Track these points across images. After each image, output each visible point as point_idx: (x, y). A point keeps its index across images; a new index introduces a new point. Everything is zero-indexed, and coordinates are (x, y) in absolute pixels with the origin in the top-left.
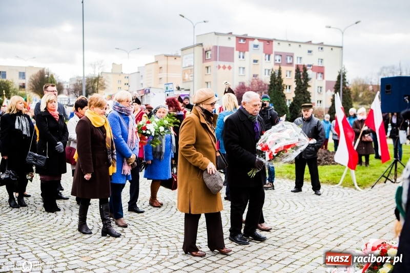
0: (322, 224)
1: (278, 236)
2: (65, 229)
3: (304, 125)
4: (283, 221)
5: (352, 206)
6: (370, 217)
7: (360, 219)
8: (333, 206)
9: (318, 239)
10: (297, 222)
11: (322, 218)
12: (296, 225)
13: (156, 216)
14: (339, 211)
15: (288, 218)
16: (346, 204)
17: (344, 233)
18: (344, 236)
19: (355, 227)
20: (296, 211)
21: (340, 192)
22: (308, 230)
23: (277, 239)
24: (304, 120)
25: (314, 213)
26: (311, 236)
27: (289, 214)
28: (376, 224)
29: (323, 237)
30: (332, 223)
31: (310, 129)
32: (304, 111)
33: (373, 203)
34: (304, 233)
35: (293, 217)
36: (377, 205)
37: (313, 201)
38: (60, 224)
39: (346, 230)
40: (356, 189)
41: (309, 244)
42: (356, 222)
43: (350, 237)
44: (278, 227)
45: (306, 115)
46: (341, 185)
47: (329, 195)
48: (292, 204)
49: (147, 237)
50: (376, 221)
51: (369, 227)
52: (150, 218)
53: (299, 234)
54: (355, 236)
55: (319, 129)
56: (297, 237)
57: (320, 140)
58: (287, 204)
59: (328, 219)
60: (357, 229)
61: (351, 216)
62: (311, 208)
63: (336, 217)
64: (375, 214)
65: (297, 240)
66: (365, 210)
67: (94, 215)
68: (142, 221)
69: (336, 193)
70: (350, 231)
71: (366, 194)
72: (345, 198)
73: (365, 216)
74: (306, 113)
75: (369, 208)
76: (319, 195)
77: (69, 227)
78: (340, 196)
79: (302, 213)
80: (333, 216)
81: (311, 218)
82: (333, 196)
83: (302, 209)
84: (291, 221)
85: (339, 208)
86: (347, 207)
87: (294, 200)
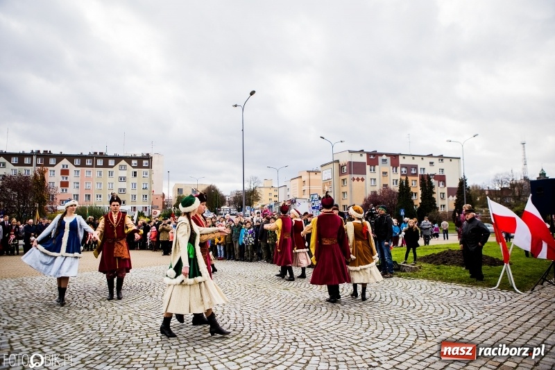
0: (502, 334)
2: (239, 336)
4: (457, 330)
5: (523, 312)
7: (541, 328)
8: (502, 312)
10: (472, 331)
11: (497, 328)
13: (324, 323)
14: (512, 318)
15: (461, 327)
16: (514, 311)
20: (466, 318)
21: (501, 296)
25: (486, 320)
27: (460, 321)
30: (511, 333)
33: (543, 309)
35: (466, 325)
37: (479, 306)
38: (234, 330)
40: (515, 291)
42: (539, 332)
46: (498, 288)
49: (321, 348)
52: (319, 325)
58: (452, 310)
62: (479, 314)
63: (513, 326)
66: (539, 317)
67: (264, 320)
68: (312, 328)
69: (497, 297)
71: (529, 297)
72: (510, 302)
77: (242, 333)
78: (503, 300)
79: (473, 321)
80: (509, 325)
81: (486, 327)
82: (496, 300)
83: (471, 315)
84: (465, 330)
85: (509, 314)
86: (518, 314)
87: (458, 304)
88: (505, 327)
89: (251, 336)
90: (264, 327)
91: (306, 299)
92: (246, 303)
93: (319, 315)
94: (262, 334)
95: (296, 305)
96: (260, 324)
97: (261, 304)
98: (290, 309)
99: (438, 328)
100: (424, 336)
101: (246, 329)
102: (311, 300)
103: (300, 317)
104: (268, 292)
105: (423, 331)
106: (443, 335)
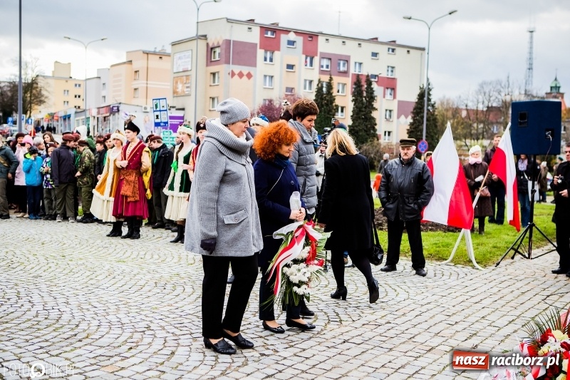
0: (441, 317)
1: (384, 334)
2: (57, 326)
3: (402, 170)
4: (383, 313)
5: (475, 292)
6: (507, 308)
7: (493, 310)
8: (448, 291)
9: (444, 339)
10: (404, 315)
11: (440, 309)
12: (404, 319)
13: (191, 306)
14: (460, 299)
15: (390, 309)
16: (466, 290)
17: (478, 330)
18: (478, 335)
19: (490, 322)
20: (398, 299)
21: (453, 272)
22: (425, 326)
23: (384, 339)
24: (402, 162)
25: (425, 301)
26: (432, 335)
27: (390, 303)
28: (518, 317)
29: (450, 335)
30: (455, 316)
31: (412, 176)
32: (403, 149)
33: (504, 288)
34: (421, 330)
35: (397, 307)
36: (511, 290)
37: (419, 285)
38: (46, 318)
39: (477, 326)
40: (473, 267)
41: (433, 345)
42: (489, 314)
43: (487, 335)
44: (380, 321)
45: (406, 154)
46: (452, 261)
47: (439, 276)
48: (388, 288)
49: (189, 336)
50: (517, 313)
51: (510, 322)
52: (183, 308)
53: (414, 331)
54: (493, 334)
55: (425, 177)
56: (412, 336)
57: (426, 194)
59: (448, 310)
60: (493, 324)
61: (479, 306)
62: (417, 294)
63: (458, 308)
64: (512, 304)
65: (413, 340)
66: (496, 297)
67: (93, 304)
68: (173, 313)
69: (446, 273)
70: (485, 328)
71: (490, 274)
72: (463, 280)
73: (499, 307)
74: (406, 151)
75: (500, 295)
76: (424, 275)
77: (61, 322)
78: (454, 277)
79: (407, 302)
80: (454, 306)
81: (424, 309)
82: (444, 278)
83: (406, 296)
84: (395, 313)
85: (457, 294)
86: (469, 294)
87: (389, 283)
88: (448, 308)
89: (77, 326)
90: (96, 314)
91: (157, 276)
92: (56, 281)
93: (182, 296)
94: (96, 323)
95: (142, 283)
96: (88, 310)
97: (82, 282)
98: (135, 288)
99: (358, 311)
100: (338, 320)
101: (66, 317)
102: (166, 276)
103: (150, 299)
104: (90, 265)
105: (338, 315)
106: (364, 318)
